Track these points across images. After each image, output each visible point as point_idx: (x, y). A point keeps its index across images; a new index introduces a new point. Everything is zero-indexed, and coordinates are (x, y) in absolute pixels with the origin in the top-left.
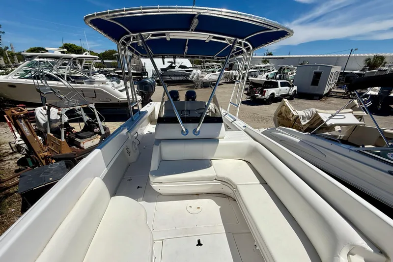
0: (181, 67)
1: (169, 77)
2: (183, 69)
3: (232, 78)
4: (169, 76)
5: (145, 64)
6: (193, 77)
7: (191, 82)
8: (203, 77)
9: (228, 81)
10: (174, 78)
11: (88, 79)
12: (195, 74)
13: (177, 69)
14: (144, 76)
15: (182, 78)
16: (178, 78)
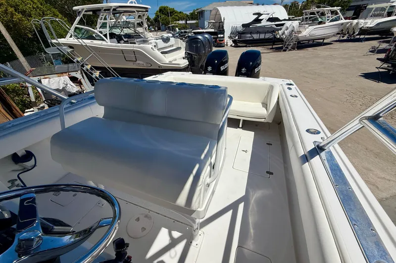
0: (270, 20)
1: (249, 35)
2: (273, 23)
3: (354, 33)
4: (251, 33)
5: (224, 19)
6: (283, 33)
7: (281, 40)
8: (300, 32)
9: (345, 38)
10: (256, 36)
11: (142, 38)
12: (287, 29)
13: (264, 23)
14: (219, 36)
15: (268, 36)
16: (262, 36)
